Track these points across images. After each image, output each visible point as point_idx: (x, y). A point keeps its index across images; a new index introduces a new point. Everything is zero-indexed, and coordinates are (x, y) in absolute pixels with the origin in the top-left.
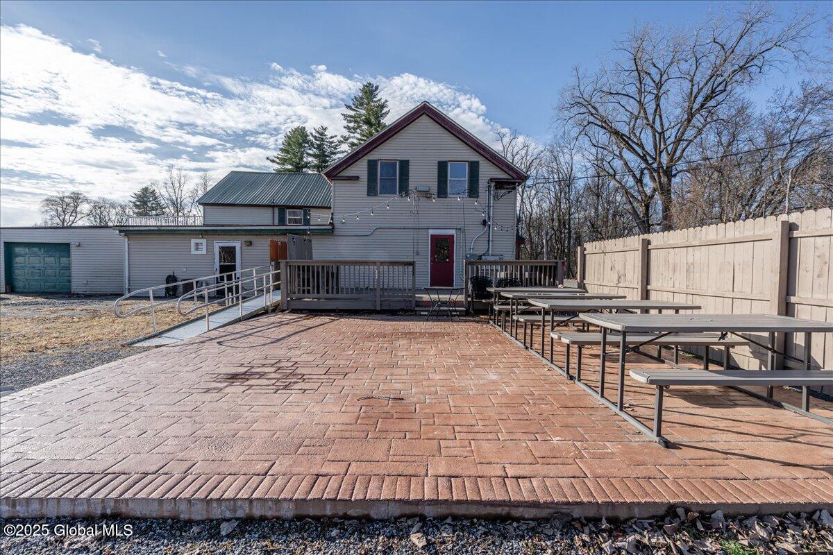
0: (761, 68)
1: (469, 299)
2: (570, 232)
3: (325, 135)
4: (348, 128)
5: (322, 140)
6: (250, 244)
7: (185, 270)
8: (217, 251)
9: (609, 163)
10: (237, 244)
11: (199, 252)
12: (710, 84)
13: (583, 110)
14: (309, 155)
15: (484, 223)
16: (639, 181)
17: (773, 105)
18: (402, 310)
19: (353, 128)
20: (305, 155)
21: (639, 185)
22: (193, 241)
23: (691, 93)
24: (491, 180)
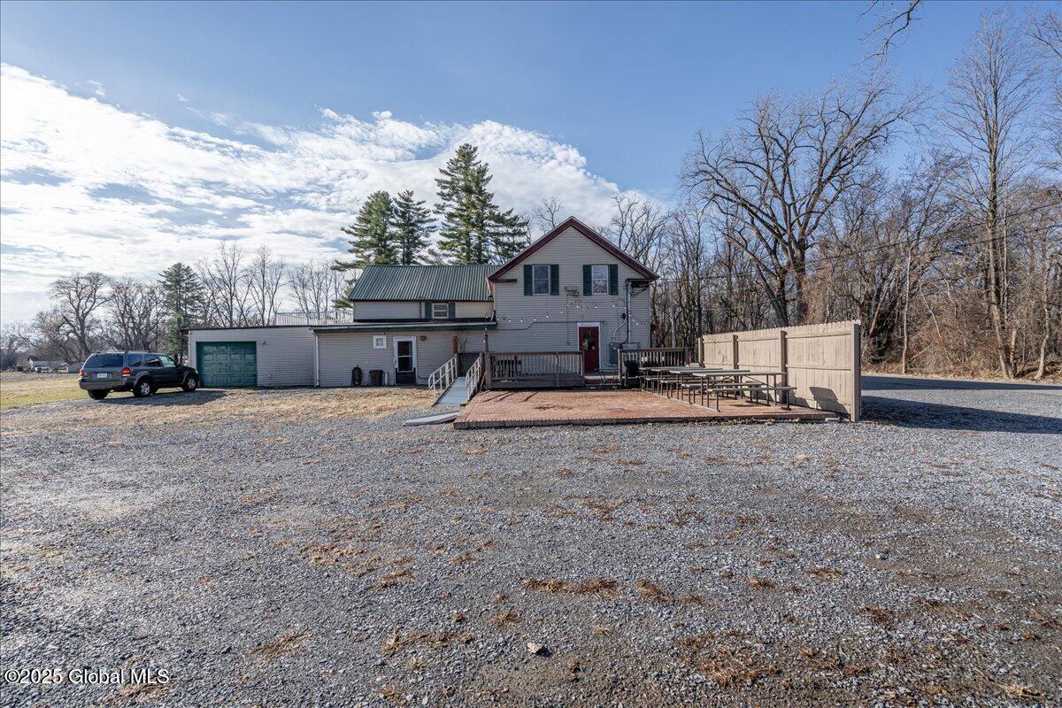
0: (886, 138)
1: (623, 377)
2: (700, 311)
3: (411, 201)
4: (442, 195)
5: (408, 206)
6: (424, 338)
7: (367, 362)
8: (396, 346)
9: (740, 233)
10: (413, 339)
11: (380, 347)
12: (837, 154)
13: (708, 177)
14: (392, 224)
15: (624, 316)
16: (773, 252)
17: (905, 172)
18: (575, 387)
19: (448, 195)
20: (388, 225)
21: (773, 256)
22: (375, 338)
23: (821, 161)
24: (628, 280)
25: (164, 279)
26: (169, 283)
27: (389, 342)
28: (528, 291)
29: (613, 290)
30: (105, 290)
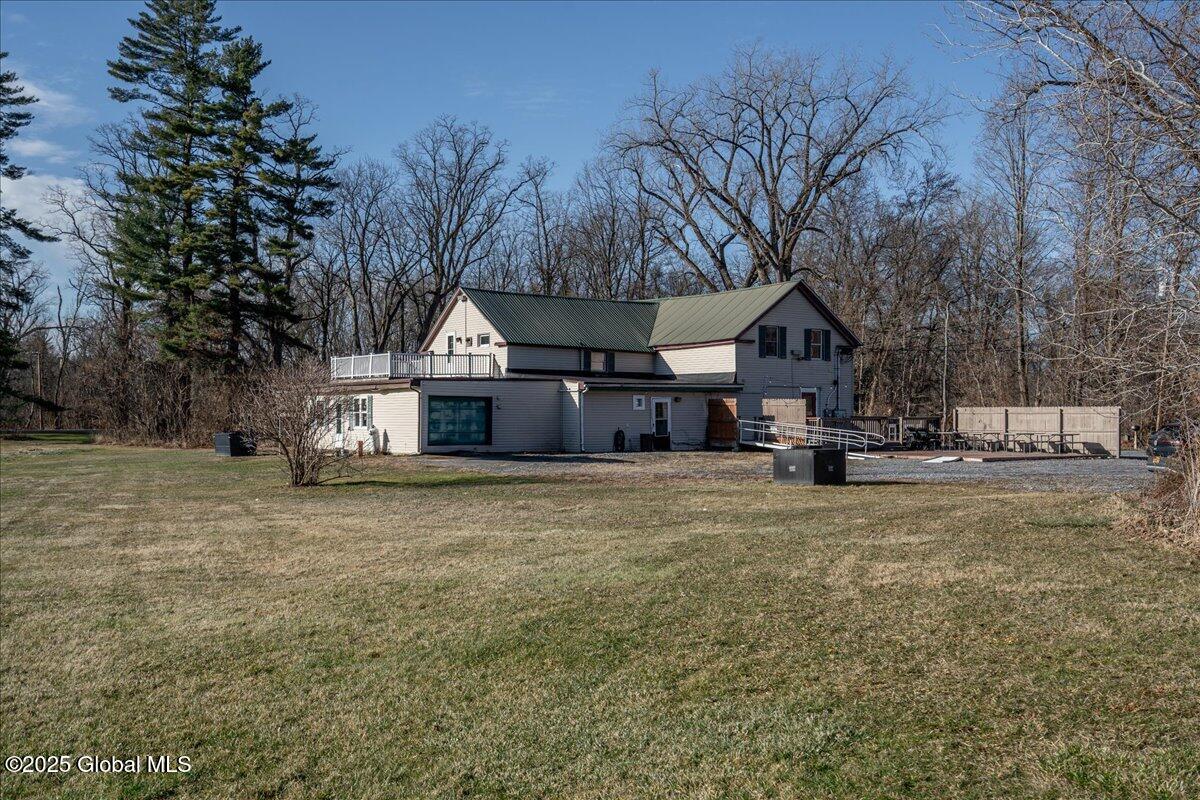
6: (676, 400)
7: (627, 426)
8: (653, 408)
10: (669, 400)
11: (640, 408)
15: (835, 383)
22: (635, 397)
24: (838, 346)
27: (648, 402)
28: (762, 353)
29: (827, 357)
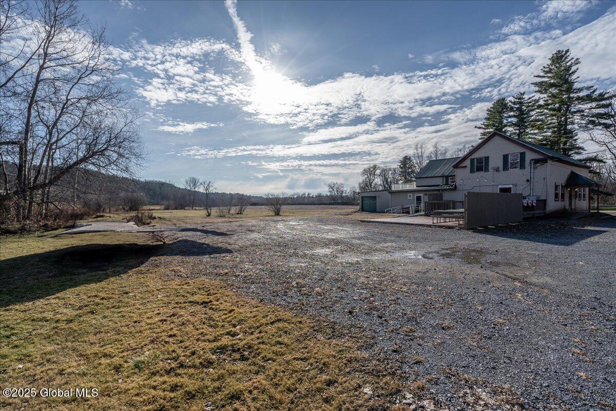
5: (520, 103)
6: (426, 195)
8: (415, 198)
10: (422, 195)
11: (410, 198)
15: (528, 181)
22: (409, 194)
24: (532, 160)
25: (399, 164)
26: (402, 166)
27: (413, 196)
28: (472, 171)
29: (522, 166)
30: (378, 172)
